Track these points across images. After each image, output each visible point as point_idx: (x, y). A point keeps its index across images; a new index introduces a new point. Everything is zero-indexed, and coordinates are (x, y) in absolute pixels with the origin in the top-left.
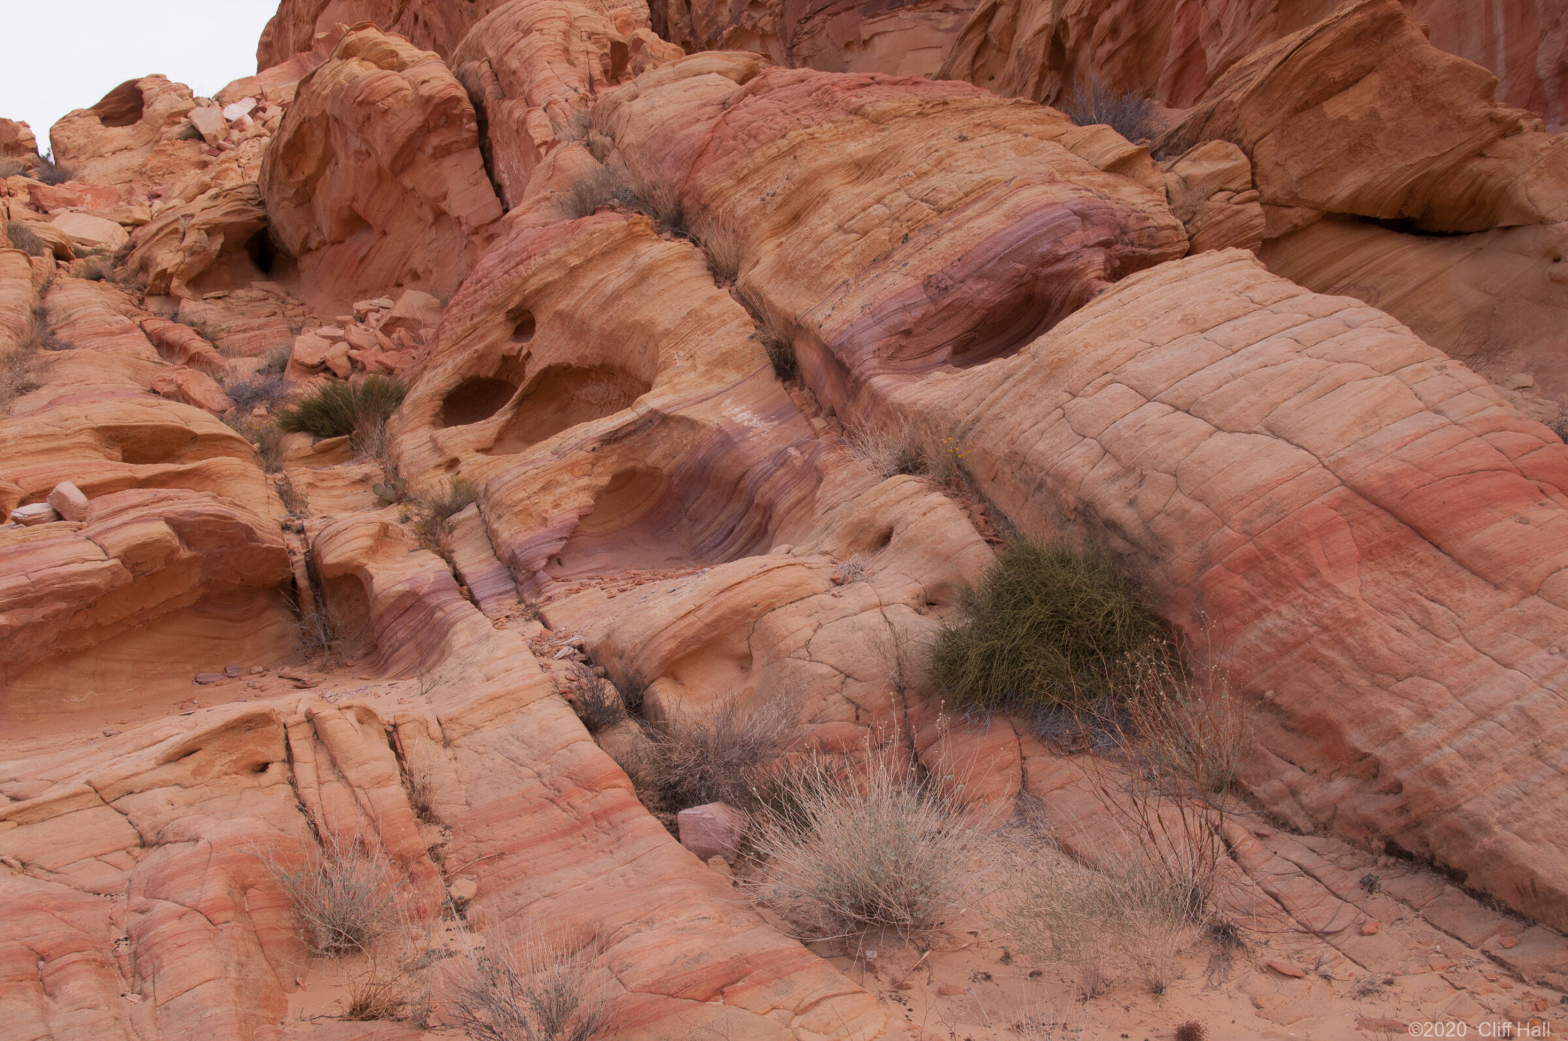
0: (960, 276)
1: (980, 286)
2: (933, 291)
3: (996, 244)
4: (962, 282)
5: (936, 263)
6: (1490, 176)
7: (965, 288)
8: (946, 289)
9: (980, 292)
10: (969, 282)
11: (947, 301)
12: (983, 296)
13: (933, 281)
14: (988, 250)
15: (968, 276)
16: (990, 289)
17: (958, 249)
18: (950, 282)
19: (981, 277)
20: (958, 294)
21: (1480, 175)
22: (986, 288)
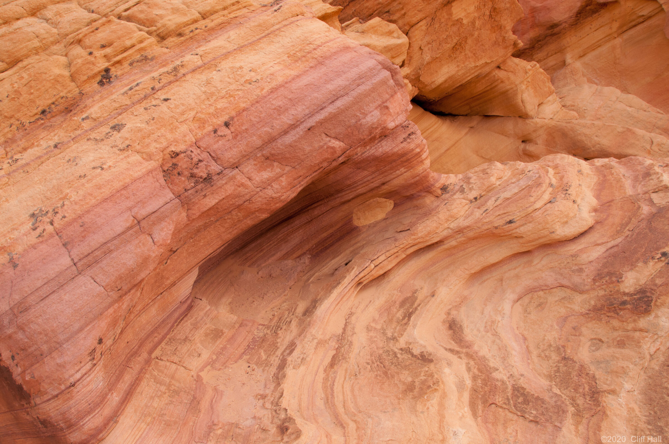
0: (231, 155)
1: (266, 175)
2: (184, 182)
3: (293, 102)
4: (235, 166)
5: (184, 128)
6: (502, 82)
7: (241, 179)
8: (208, 179)
9: (266, 185)
10: (249, 167)
11: (211, 201)
12: (270, 192)
13: (183, 163)
14: (280, 110)
15: (246, 157)
16: (284, 181)
17: (220, 105)
18: (215, 167)
19: (270, 159)
20: (230, 189)
21: (497, 80)
22: (276, 179)
